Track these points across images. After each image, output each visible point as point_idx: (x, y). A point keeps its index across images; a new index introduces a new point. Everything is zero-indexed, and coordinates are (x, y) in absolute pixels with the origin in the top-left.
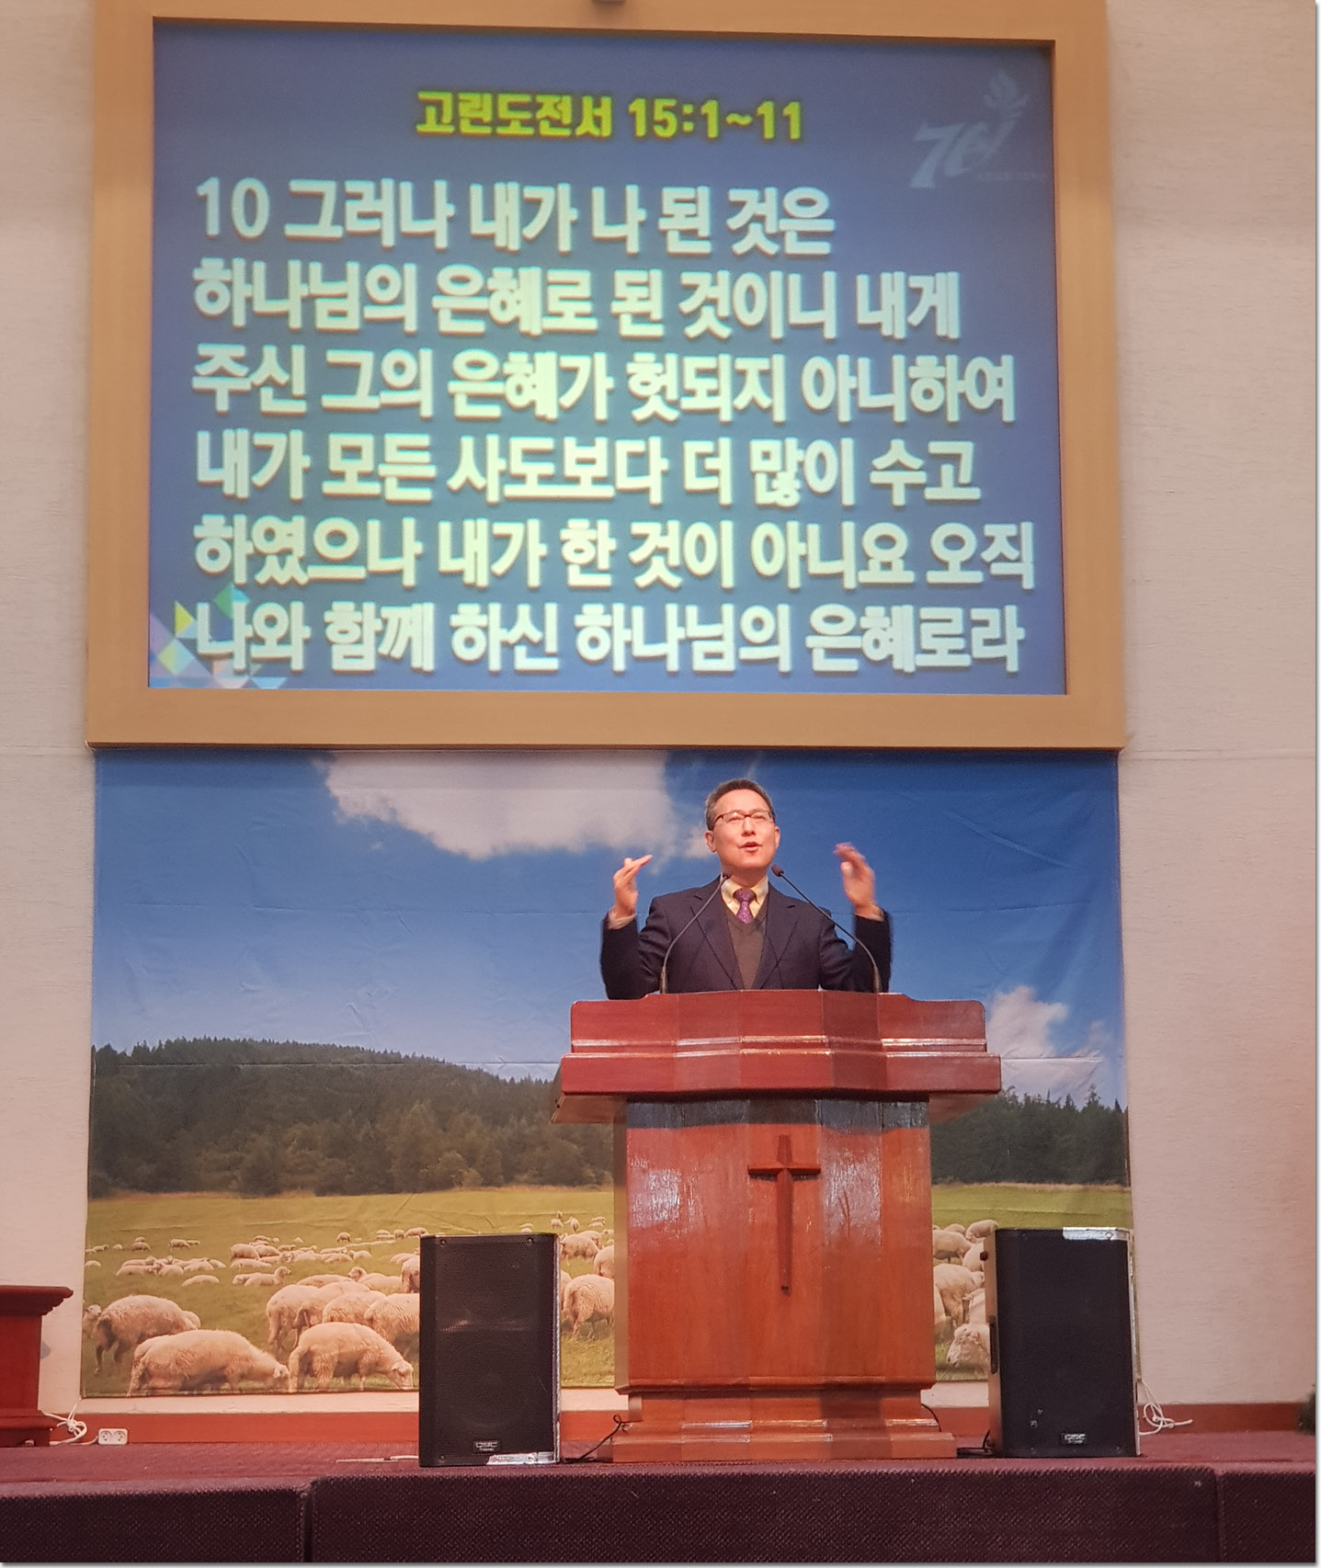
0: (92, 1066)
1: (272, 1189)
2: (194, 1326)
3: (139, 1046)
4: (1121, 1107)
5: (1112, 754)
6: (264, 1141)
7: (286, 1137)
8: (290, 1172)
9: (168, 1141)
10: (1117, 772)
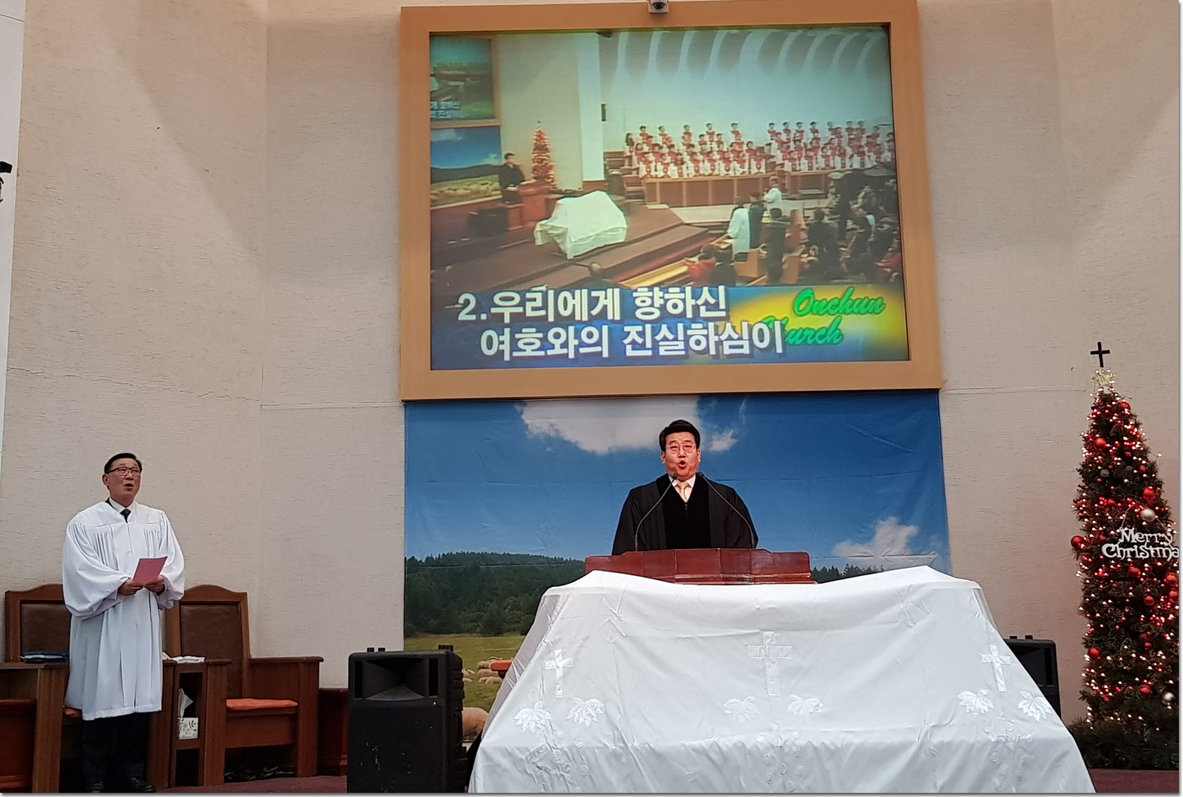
0: (405, 568)
1: (499, 634)
3: (428, 557)
5: (935, 392)
6: (493, 606)
7: (505, 605)
8: (507, 623)
9: (444, 607)
10: (938, 401)
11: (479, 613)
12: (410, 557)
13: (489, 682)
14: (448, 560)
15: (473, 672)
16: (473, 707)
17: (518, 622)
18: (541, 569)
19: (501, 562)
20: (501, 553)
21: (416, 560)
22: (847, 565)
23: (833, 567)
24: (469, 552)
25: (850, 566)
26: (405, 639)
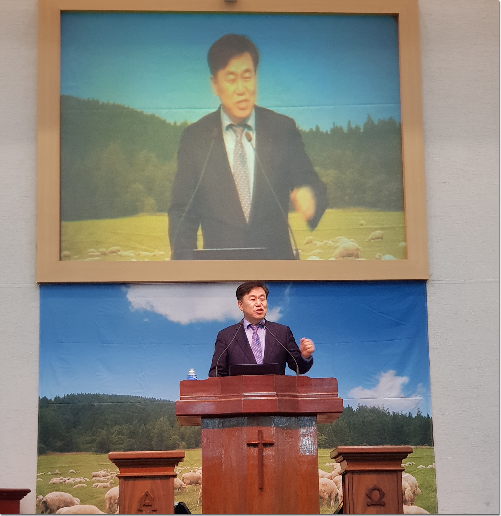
0: (39, 404)
1: (107, 451)
2: (78, 503)
3: (57, 397)
4: (430, 416)
5: (423, 282)
6: (104, 432)
7: (112, 431)
8: (114, 444)
9: (68, 433)
10: (426, 288)
11: (93, 437)
12: (43, 397)
13: (100, 487)
14: (71, 399)
15: (88, 480)
16: (88, 504)
17: (122, 444)
18: (139, 406)
19: (109, 401)
20: (110, 395)
21: (48, 399)
22: (359, 404)
23: (348, 406)
24: (87, 393)
25: (361, 405)
26: (38, 456)
